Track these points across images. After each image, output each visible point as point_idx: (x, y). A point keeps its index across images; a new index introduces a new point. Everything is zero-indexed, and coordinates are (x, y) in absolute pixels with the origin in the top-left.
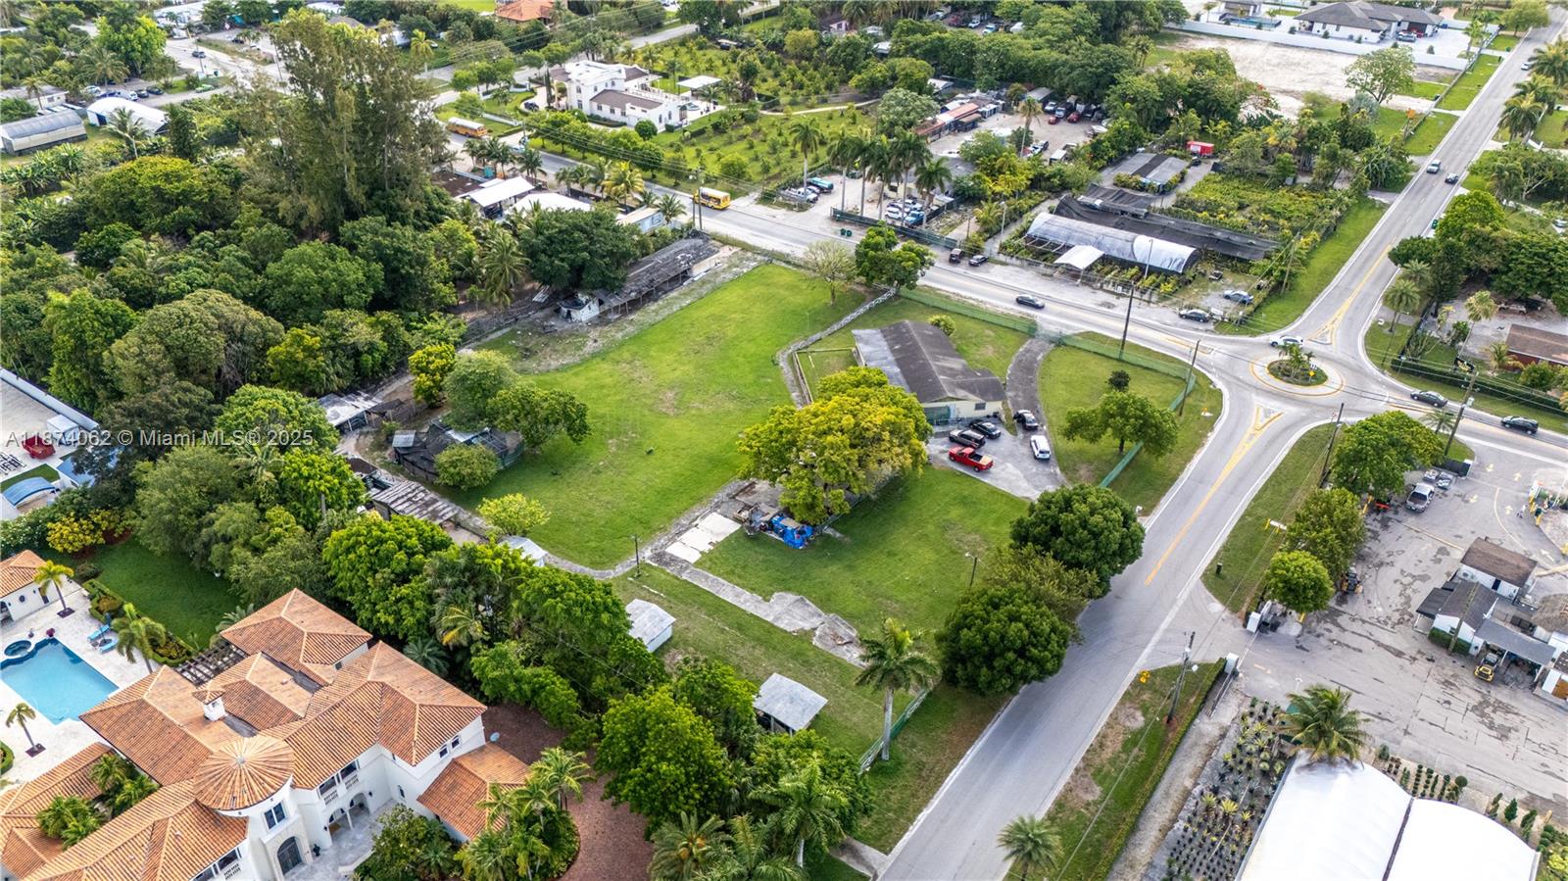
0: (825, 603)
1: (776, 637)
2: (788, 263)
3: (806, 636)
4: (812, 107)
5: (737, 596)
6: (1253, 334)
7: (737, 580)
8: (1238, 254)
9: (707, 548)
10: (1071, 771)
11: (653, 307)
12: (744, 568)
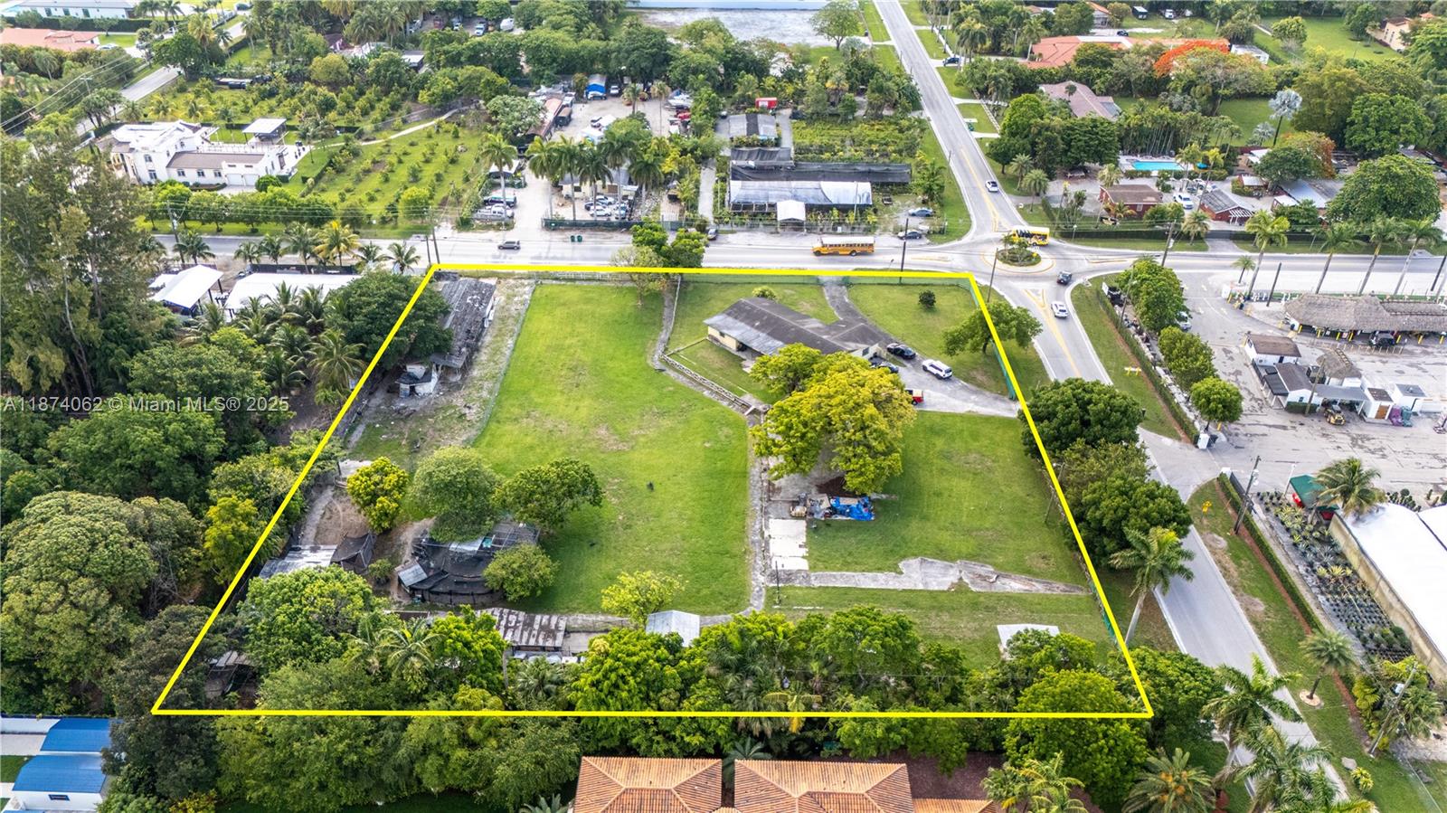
0: (942, 554)
1: (942, 598)
2: (557, 279)
3: (960, 587)
4: (399, 130)
5: (875, 580)
6: (960, 238)
7: (858, 567)
8: (890, 180)
9: (804, 551)
10: (1233, 597)
11: (483, 357)
12: (850, 554)
